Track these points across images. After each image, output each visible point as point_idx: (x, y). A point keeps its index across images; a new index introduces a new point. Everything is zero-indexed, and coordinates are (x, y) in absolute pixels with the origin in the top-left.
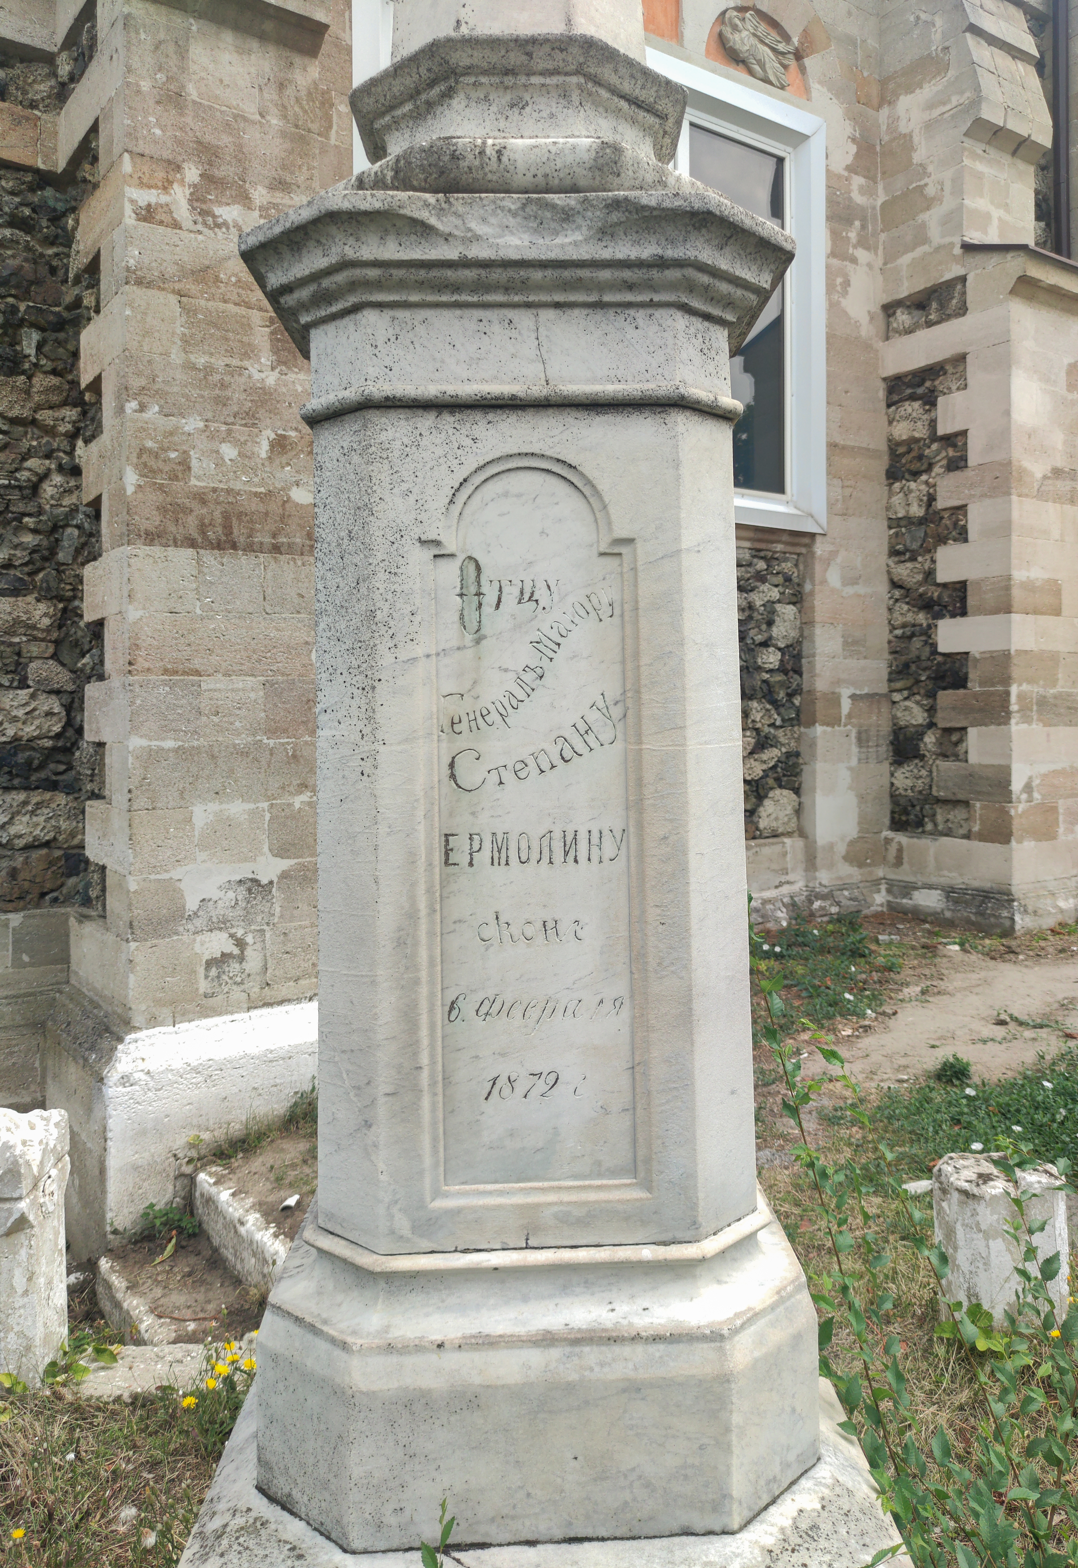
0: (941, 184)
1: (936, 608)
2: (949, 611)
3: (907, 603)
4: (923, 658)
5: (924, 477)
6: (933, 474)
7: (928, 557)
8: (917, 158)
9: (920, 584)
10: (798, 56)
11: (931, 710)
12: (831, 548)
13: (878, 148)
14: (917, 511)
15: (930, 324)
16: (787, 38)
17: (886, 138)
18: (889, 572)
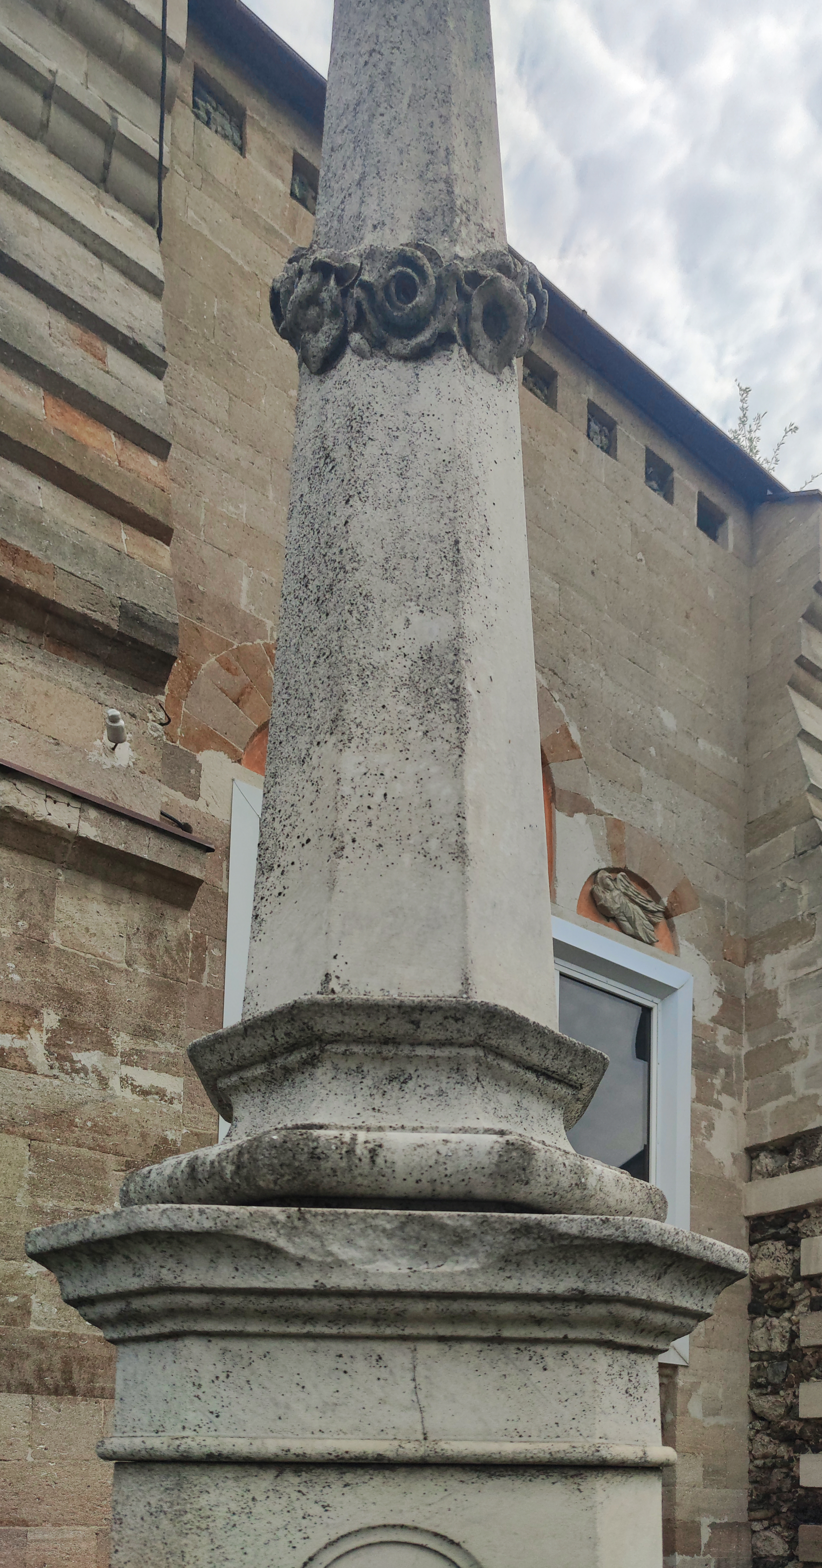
0: (806, 1039)
1: (798, 1442)
2: (810, 1446)
3: (768, 1435)
4: (785, 1490)
5: (787, 1315)
6: (796, 1312)
7: (790, 1391)
8: (782, 1013)
9: (782, 1417)
10: (668, 915)
11: (793, 1543)
12: (694, 1379)
13: (743, 1002)
14: (779, 1346)
15: (793, 1169)
16: (657, 898)
17: (751, 993)
18: (750, 1404)
